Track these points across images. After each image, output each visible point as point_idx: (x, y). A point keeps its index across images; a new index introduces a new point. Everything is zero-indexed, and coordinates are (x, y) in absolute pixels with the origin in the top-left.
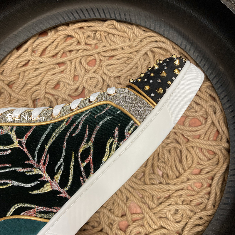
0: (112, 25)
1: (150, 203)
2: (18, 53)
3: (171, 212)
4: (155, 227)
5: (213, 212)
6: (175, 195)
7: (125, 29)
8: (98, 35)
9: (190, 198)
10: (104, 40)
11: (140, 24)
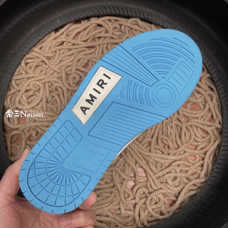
0: (136, 21)
1: (153, 168)
2: (56, 35)
3: (170, 178)
4: (155, 188)
5: (206, 180)
6: (174, 164)
7: (146, 27)
8: (123, 27)
9: (187, 169)
10: (127, 33)
11: (159, 24)
